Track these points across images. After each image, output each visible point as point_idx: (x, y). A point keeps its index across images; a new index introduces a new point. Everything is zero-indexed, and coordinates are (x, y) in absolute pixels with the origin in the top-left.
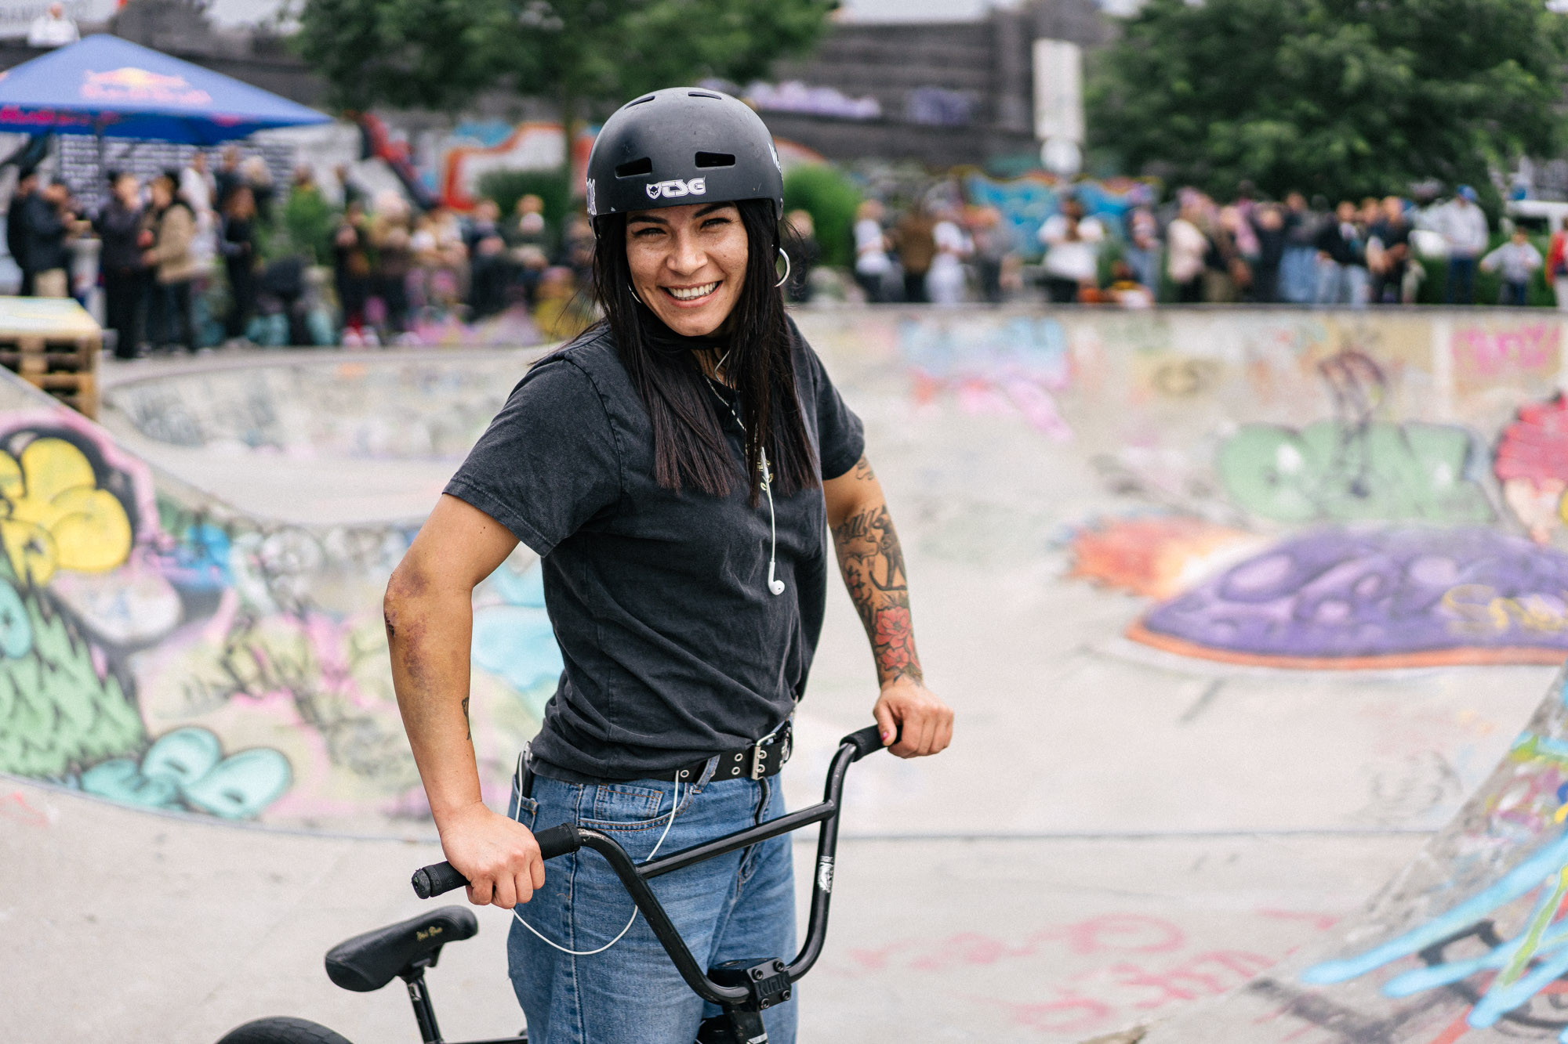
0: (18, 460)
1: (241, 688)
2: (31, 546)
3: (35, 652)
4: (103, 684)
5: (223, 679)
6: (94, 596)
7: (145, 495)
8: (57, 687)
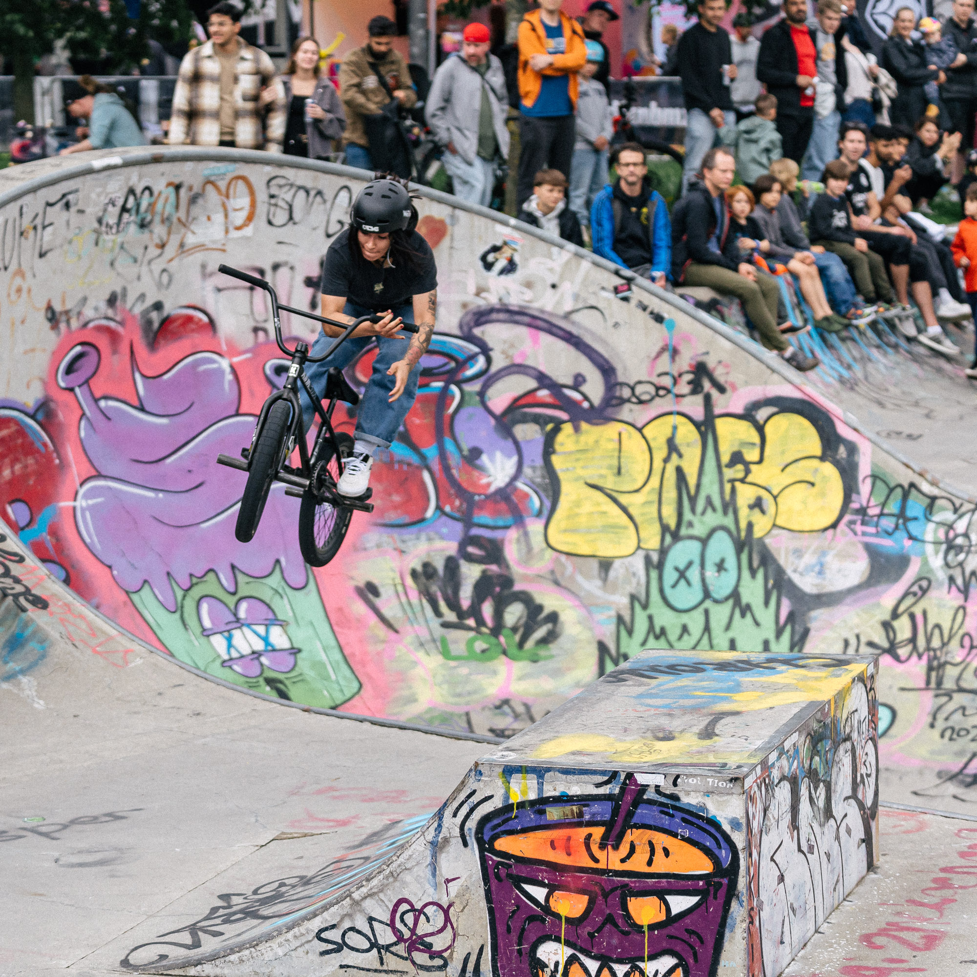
0: (760, 429)
1: (891, 650)
2: (758, 504)
3: (735, 595)
4: (779, 633)
5: (880, 639)
6: (799, 553)
7: (864, 469)
8: (742, 628)
